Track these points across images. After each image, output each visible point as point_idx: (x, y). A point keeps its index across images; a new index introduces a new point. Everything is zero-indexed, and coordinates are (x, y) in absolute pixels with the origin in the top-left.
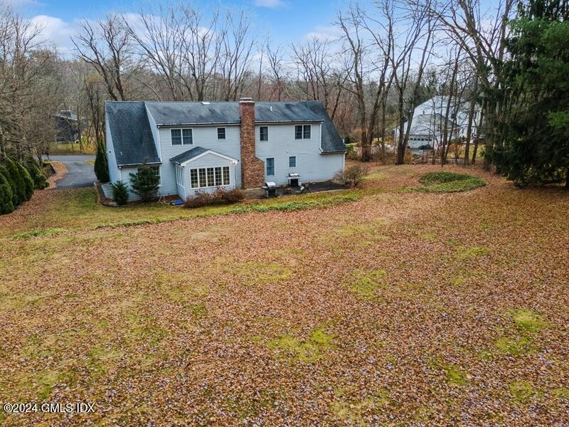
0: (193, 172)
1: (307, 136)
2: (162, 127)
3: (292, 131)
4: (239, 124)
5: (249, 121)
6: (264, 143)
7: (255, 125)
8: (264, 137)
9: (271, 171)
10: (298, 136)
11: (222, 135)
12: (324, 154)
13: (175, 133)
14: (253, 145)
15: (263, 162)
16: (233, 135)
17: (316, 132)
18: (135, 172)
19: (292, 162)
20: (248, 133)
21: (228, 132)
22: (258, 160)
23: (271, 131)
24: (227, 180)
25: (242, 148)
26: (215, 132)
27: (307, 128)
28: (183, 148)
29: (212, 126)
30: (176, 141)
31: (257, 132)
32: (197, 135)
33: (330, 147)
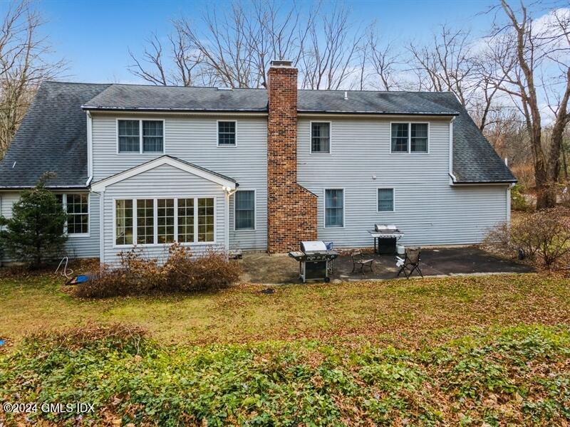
1: (420, 145)
3: (384, 133)
4: (263, 114)
5: (284, 107)
6: (320, 157)
7: (299, 117)
8: (319, 144)
9: (335, 215)
10: (399, 145)
11: (227, 135)
12: (461, 185)
13: (127, 130)
14: (293, 158)
15: (314, 197)
16: (252, 137)
17: (441, 138)
19: (385, 199)
20: (282, 133)
21: (241, 129)
22: (302, 190)
23: (337, 132)
25: (270, 162)
26: (212, 129)
27: (420, 130)
28: (142, 160)
29: (205, 116)
30: (127, 144)
31: (305, 133)
32: (172, 131)
33: (474, 171)
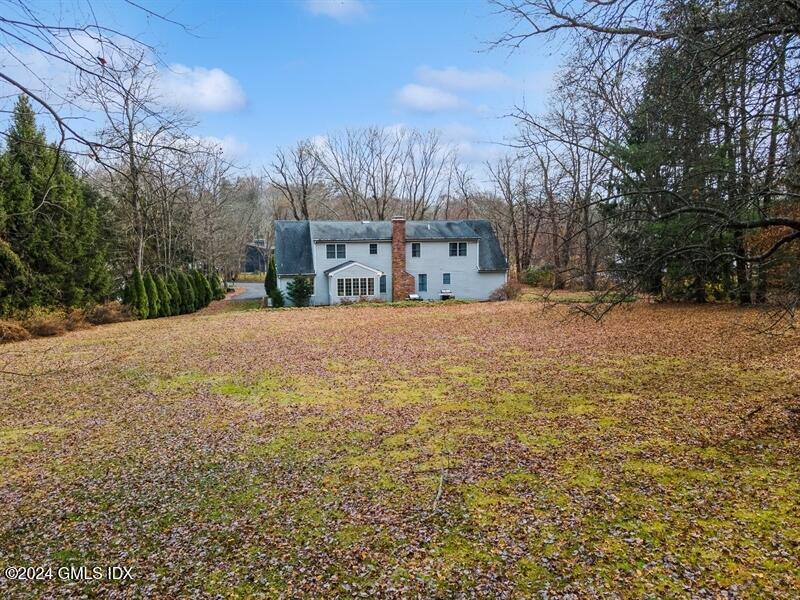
0: (340, 282)
1: (463, 253)
2: (319, 242)
3: (446, 247)
4: (391, 240)
5: (399, 237)
6: (416, 259)
7: (406, 242)
8: (416, 253)
9: (423, 286)
10: (453, 253)
11: (373, 250)
12: (482, 272)
13: (330, 248)
14: (403, 260)
15: (413, 278)
16: (385, 251)
17: (473, 250)
18: (291, 281)
19: (447, 278)
20: (399, 249)
21: (380, 247)
22: (408, 274)
23: (423, 248)
24: (371, 291)
25: (393, 262)
26: (367, 247)
27: (463, 246)
28: (336, 261)
29: (364, 242)
30: (330, 255)
31: (409, 248)
32: (350, 250)
33: (490, 264)
